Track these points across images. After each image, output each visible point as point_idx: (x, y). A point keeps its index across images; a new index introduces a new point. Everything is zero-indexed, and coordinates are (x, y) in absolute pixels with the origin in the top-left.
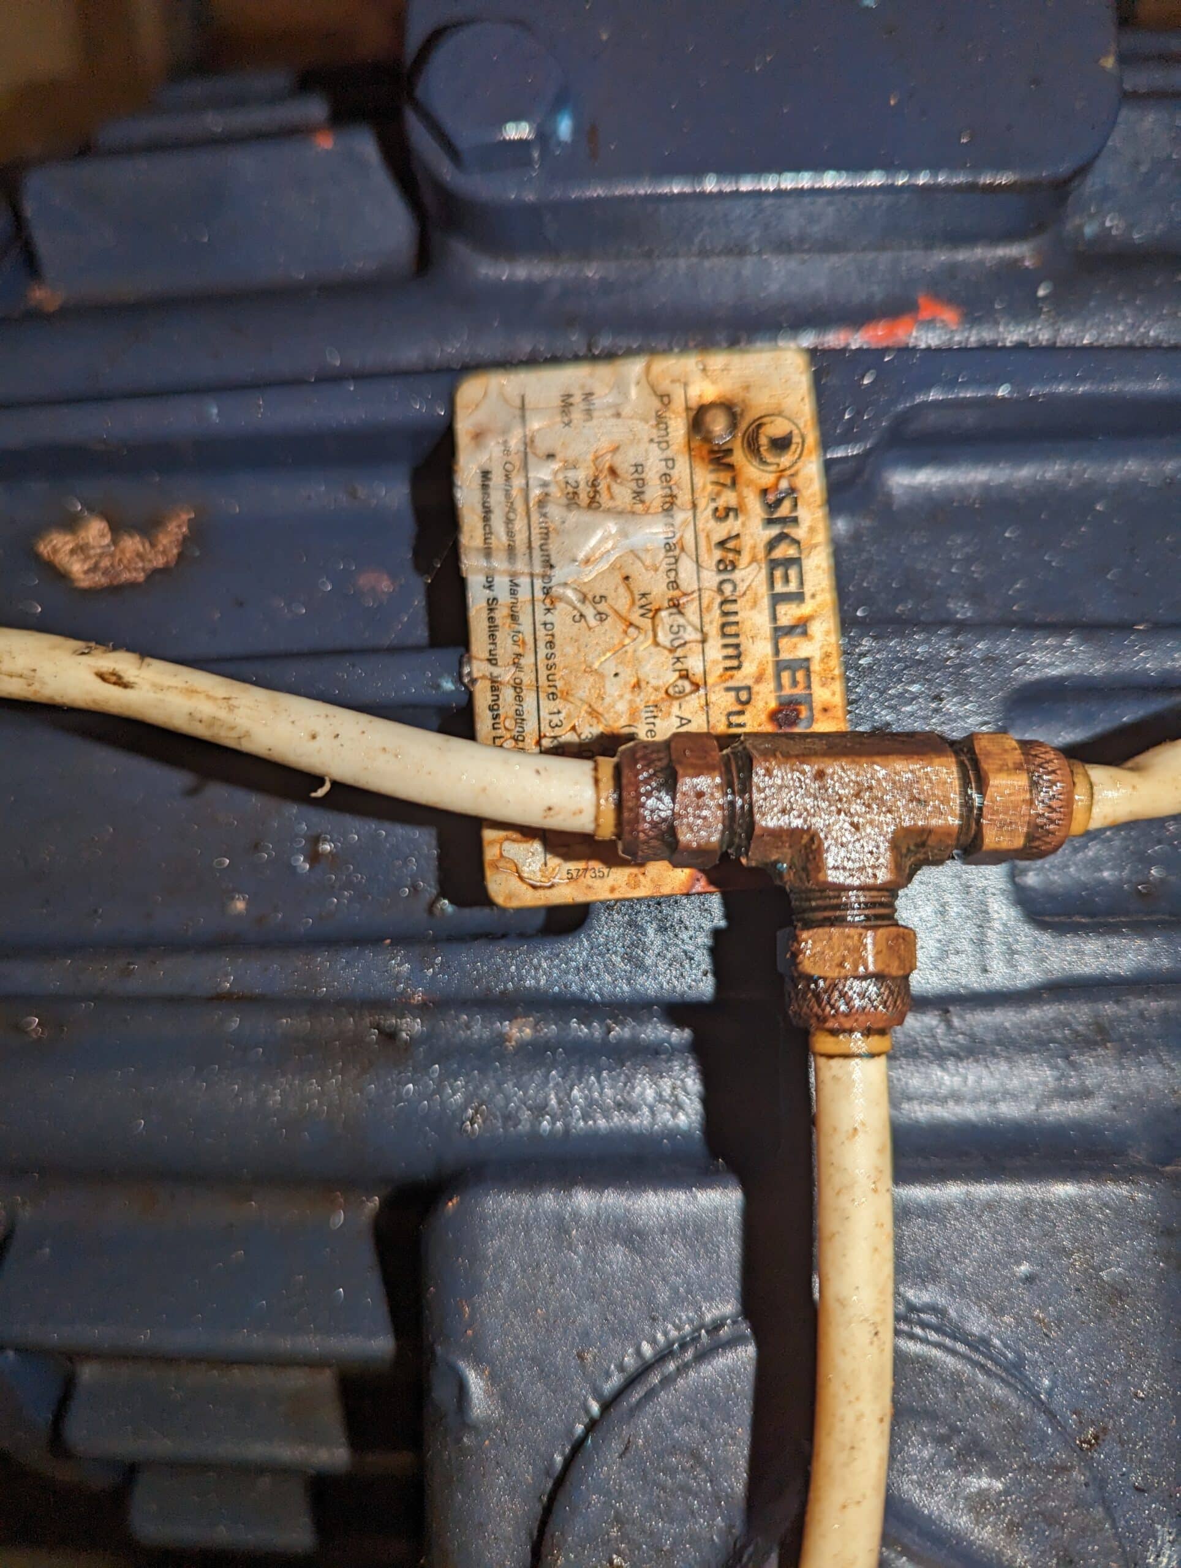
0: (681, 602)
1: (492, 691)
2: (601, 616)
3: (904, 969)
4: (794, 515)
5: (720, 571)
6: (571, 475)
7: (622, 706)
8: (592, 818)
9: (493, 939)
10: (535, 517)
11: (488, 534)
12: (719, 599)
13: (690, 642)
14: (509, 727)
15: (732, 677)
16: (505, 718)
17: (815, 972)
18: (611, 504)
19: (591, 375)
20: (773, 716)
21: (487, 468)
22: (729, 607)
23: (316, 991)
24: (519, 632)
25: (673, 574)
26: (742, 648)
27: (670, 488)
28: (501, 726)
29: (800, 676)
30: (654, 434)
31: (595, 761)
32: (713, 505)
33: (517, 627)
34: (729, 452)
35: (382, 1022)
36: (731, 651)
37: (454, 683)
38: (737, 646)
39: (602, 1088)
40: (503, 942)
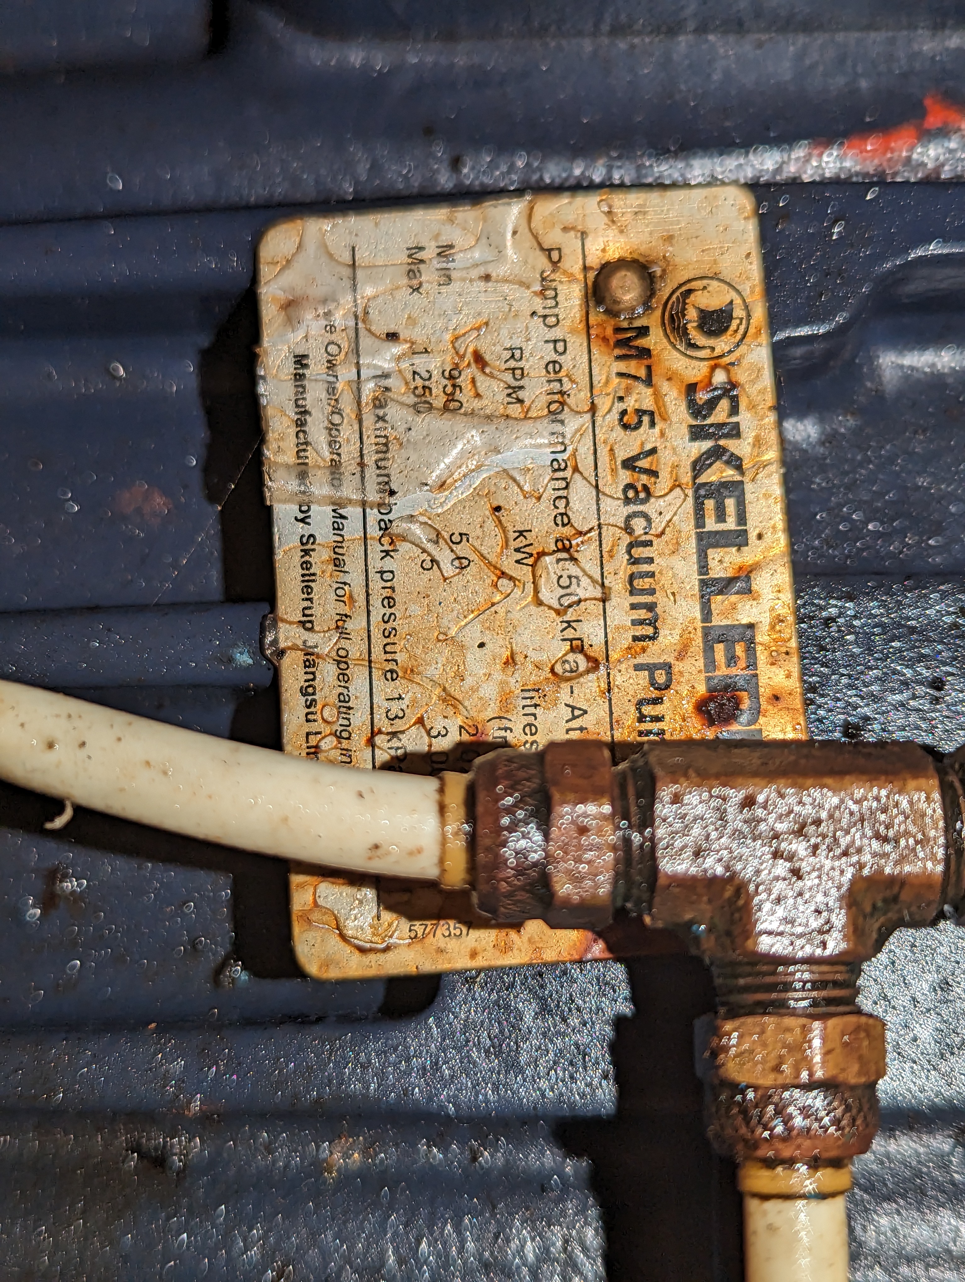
0: (574, 543)
1: (305, 667)
2: (462, 564)
3: (867, 1074)
4: (734, 419)
5: (627, 501)
6: (421, 363)
7: (490, 691)
8: (435, 860)
9: (302, 1023)
10: (369, 420)
11: (303, 446)
12: (627, 539)
13: (586, 600)
14: (330, 719)
15: (644, 650)
16: (324, 707)
17: (742, 1078)
18: (476, 404)
19: (451, 221)
20: (701, 707)
21: (300, 351)
22: (638, 552)
23: (49, 1097)
24: (345, 583)
25: (561, 504)
26: (659, 610)
27: (560, 381)
28: (318, 717)
29: (739, 650)
30: (538, 304)
31: (441, 779)
32: (620, 406)
33: (343, 578)
34: (644, 331)
35: (144, 1140)
36: (642, 614)
37: (252, 655)
38: (651, 607)
39: (463, 1242)
40: (317, 1029)
